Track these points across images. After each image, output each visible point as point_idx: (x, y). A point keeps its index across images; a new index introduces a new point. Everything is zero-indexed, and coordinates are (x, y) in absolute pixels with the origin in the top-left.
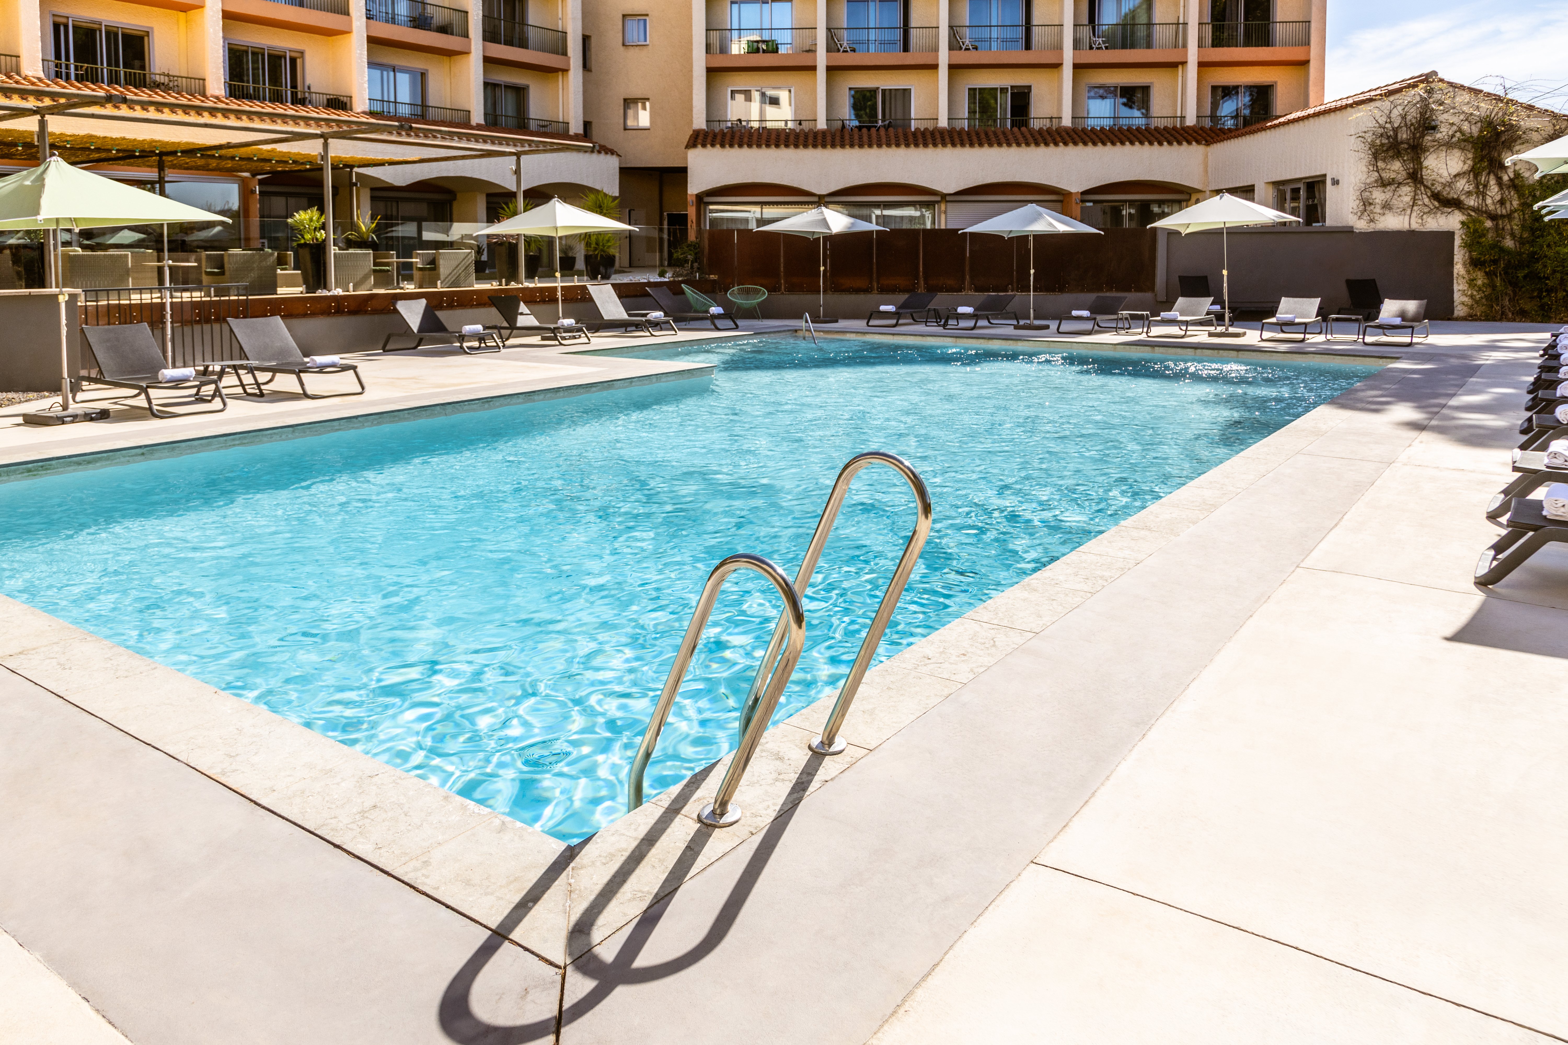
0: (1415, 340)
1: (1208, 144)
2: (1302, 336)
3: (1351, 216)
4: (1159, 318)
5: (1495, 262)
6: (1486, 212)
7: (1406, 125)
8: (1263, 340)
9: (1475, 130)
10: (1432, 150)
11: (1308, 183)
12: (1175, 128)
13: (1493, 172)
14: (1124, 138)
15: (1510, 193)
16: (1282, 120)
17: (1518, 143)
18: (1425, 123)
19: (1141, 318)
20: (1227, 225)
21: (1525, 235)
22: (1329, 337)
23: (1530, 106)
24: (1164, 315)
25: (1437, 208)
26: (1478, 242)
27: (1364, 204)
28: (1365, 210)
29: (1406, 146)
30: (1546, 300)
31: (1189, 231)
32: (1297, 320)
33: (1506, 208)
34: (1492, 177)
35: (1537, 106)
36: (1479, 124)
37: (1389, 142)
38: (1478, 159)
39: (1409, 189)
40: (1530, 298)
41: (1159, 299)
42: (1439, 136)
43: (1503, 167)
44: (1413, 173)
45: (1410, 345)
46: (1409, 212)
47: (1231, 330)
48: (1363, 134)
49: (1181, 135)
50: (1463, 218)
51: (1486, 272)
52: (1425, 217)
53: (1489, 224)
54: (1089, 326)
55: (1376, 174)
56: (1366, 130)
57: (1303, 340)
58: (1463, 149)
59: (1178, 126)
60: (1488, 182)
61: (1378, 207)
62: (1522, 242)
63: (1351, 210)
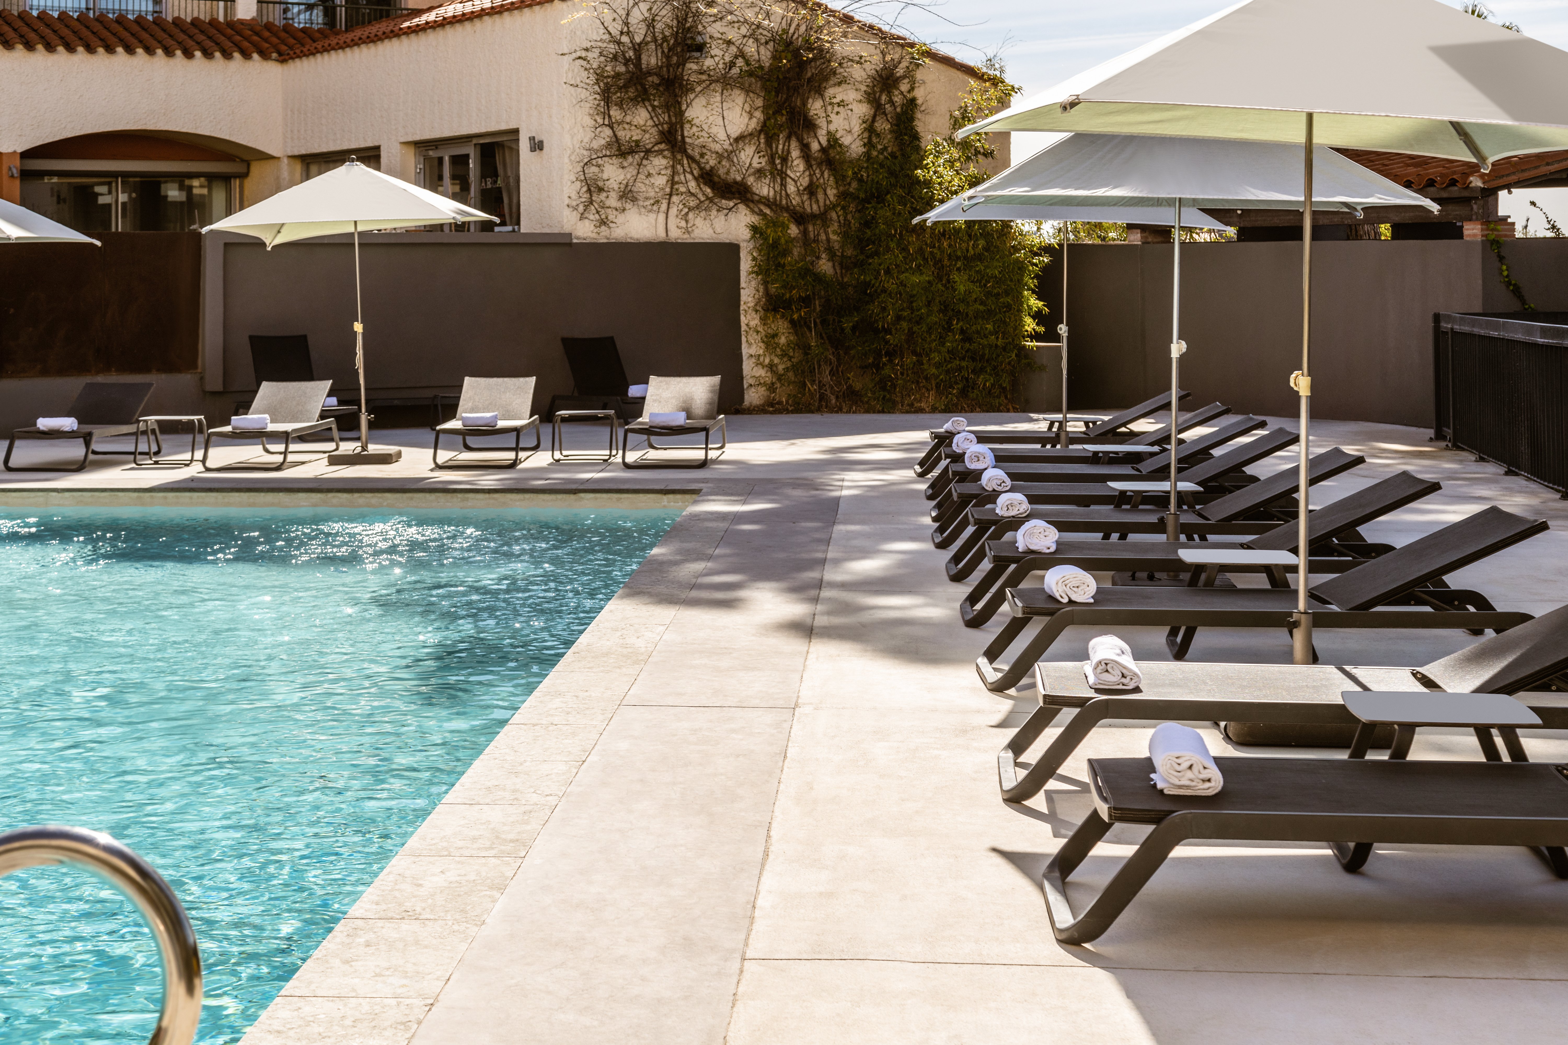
0: (712, 454)
1: (283, 59)
2: (511, 455)
3: (567, 212)
4: (228, 429)
5: (806, 301)
6: (787, 209)
7: (655, 40)
8: (439, 467)
9: (766, 55)
10: (698, 89)
11: (483, 145)
12: (213, 22)
13: (795, 133)
14: (112, 40)
15: (822, 174)
16: (431, 17)
17: (831, 82)
18: (685, 39)
19: (188, 428)
20: (360, 228)
21: (849, 252)
22: (557, 455)
23: (845, 16)
24: (239, 421)
25: (711, 200)
26: (779, 265)
27: (589, 190)
28: (591, 202)
29: (656, 80)
30: (887, 371)
31: (280, 240)
32: (501, 424)
33: (817, 201)
34: (794, 144)
35: (857, 17)
36: (772, 44)
37: (628, 72)
38: (772, 110)
39: (664, 162)
40: (862, 367)
41: (208, 388)
42: (708, 62)
43: (810, 126)
44: (669, 132)
45: (703, 464)
46: (664, 206)
47: (373, 448)
48: (583, 54)
49: (229, 38)
50: (755, 219)
51: (792, 322)
52: (691, 215)
53: (794, 230)
54: (75, 451)
55: (608, 132)
56: (589, 45)
57: (513, 465)
58: (747, 91)
59: (221, 19)
60: (789, 152)
61: (613, 195)
62: (845, 264)
63: (567, 201)
